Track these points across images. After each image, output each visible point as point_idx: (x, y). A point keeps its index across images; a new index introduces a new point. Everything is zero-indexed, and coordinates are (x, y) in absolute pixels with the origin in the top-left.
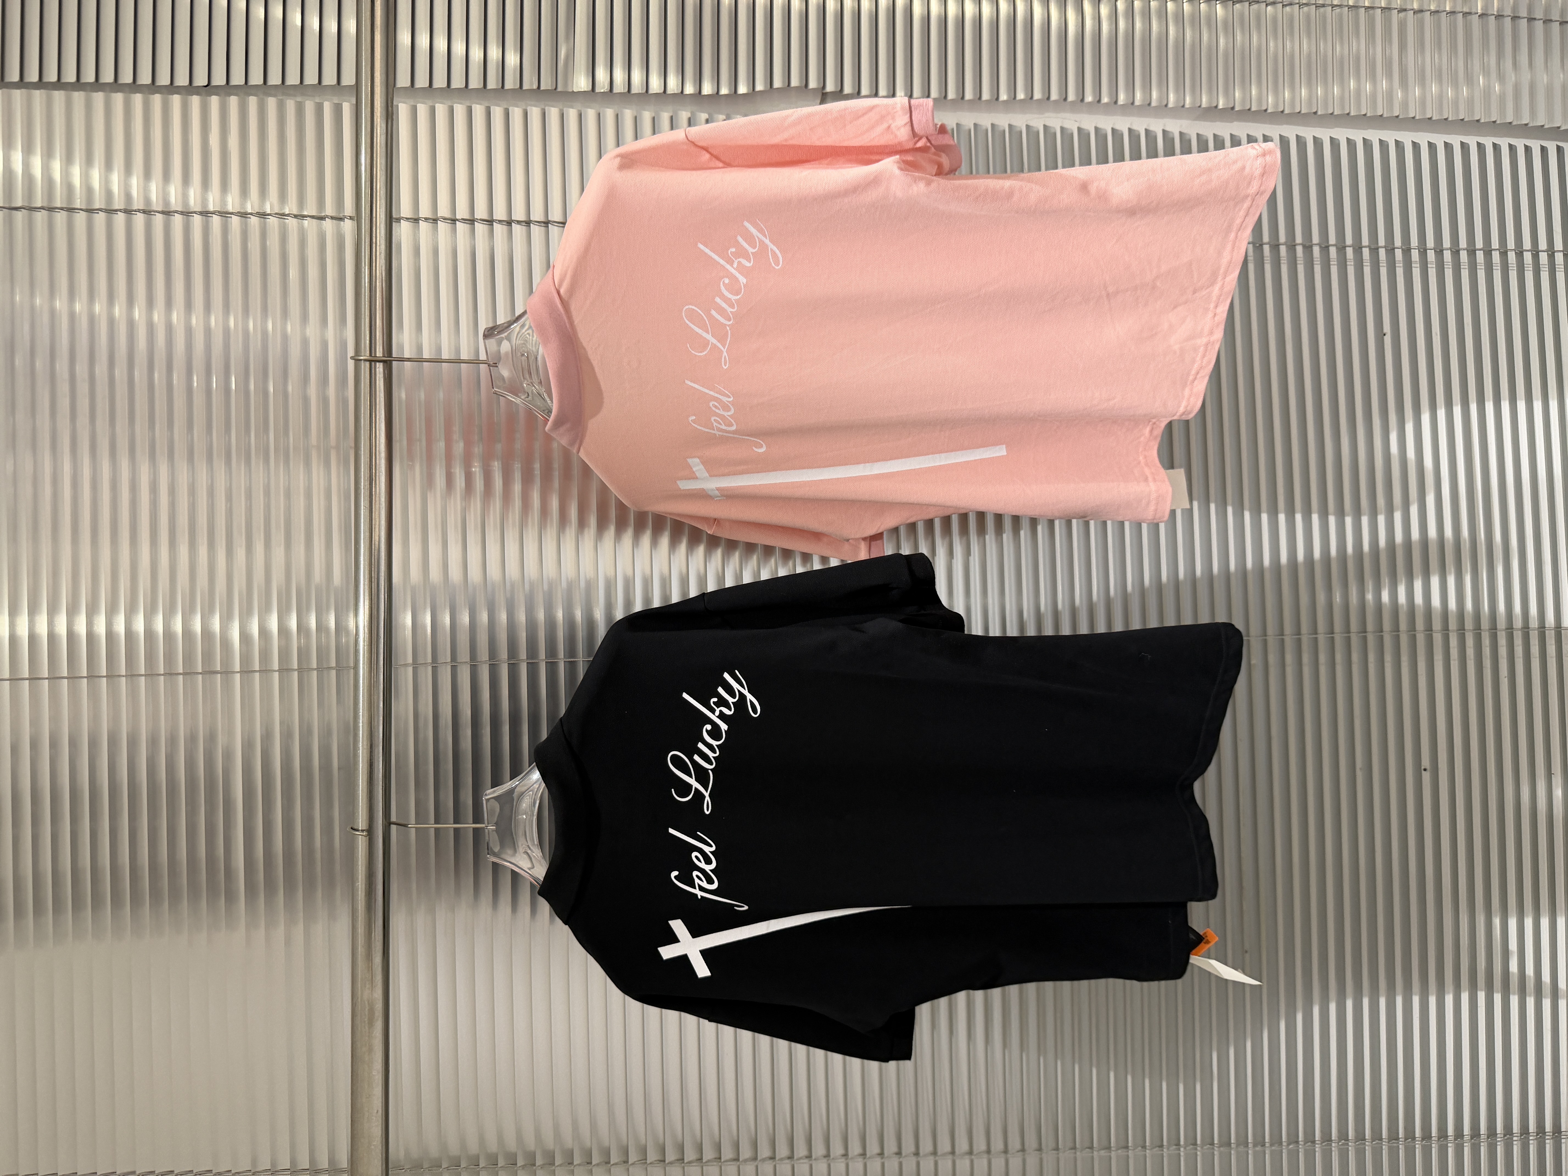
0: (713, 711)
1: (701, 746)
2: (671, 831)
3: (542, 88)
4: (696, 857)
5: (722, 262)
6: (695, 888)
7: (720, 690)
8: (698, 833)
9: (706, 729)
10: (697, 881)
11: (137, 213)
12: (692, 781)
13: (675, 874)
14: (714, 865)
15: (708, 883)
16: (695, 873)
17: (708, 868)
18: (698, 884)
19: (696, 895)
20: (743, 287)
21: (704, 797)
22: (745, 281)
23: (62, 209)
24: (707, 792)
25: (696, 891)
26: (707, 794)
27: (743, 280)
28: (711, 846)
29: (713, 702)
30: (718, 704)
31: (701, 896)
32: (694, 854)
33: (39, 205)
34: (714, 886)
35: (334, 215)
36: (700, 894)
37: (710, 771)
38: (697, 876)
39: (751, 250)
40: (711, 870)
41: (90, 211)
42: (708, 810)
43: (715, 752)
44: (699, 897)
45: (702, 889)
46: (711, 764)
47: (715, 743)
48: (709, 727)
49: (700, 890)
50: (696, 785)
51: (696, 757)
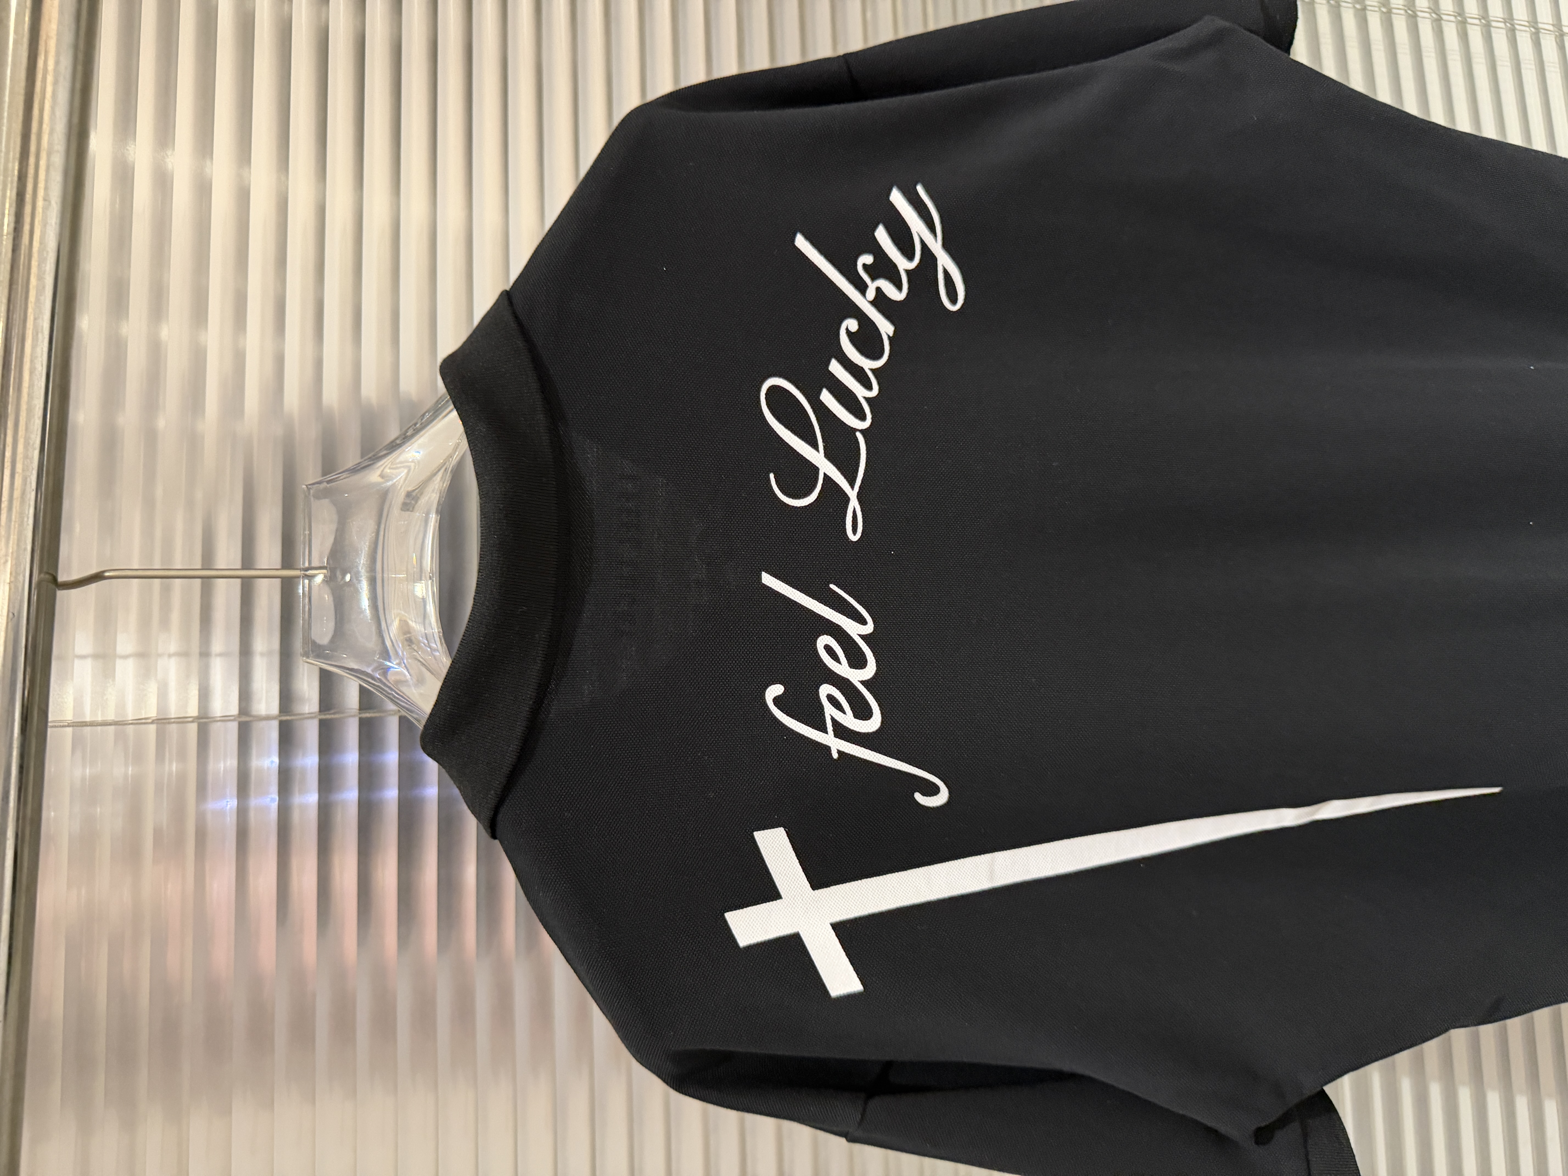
0: (862, 288)
1: (835, 367)
2: (767, 579)
4: (828, 649)
6: (825, 731)
7: (882, 235)
8: (832, 586)
9: (848, 332)
10: (829, 710)
12: (817, 457)
13: (775, 690)
14: (870, 670)
15: (856, 716)
16: (826, 690)
17: (856, 677)
18: (833, 719)
19: (827, 749)
21: (847, 500)
24: (852, 487)
25: (828, 739)
26: (852, 494)
28: (863, 621)
29: (864, 265)
30: (874, 271)
31: (839, 752)
32: (824, 640)
34: (873, 725)
36: (837, 745)
37: (858, 435)
38: (831, 698)
42: (855, 531)
43: (868, 386)
44: (835, 755)
45: (842, 732)
46: (862, 418)
47: (867, 365)
48: (852, 324)
49: (836, 736)
50: (826, 468)
51: (826, 397)
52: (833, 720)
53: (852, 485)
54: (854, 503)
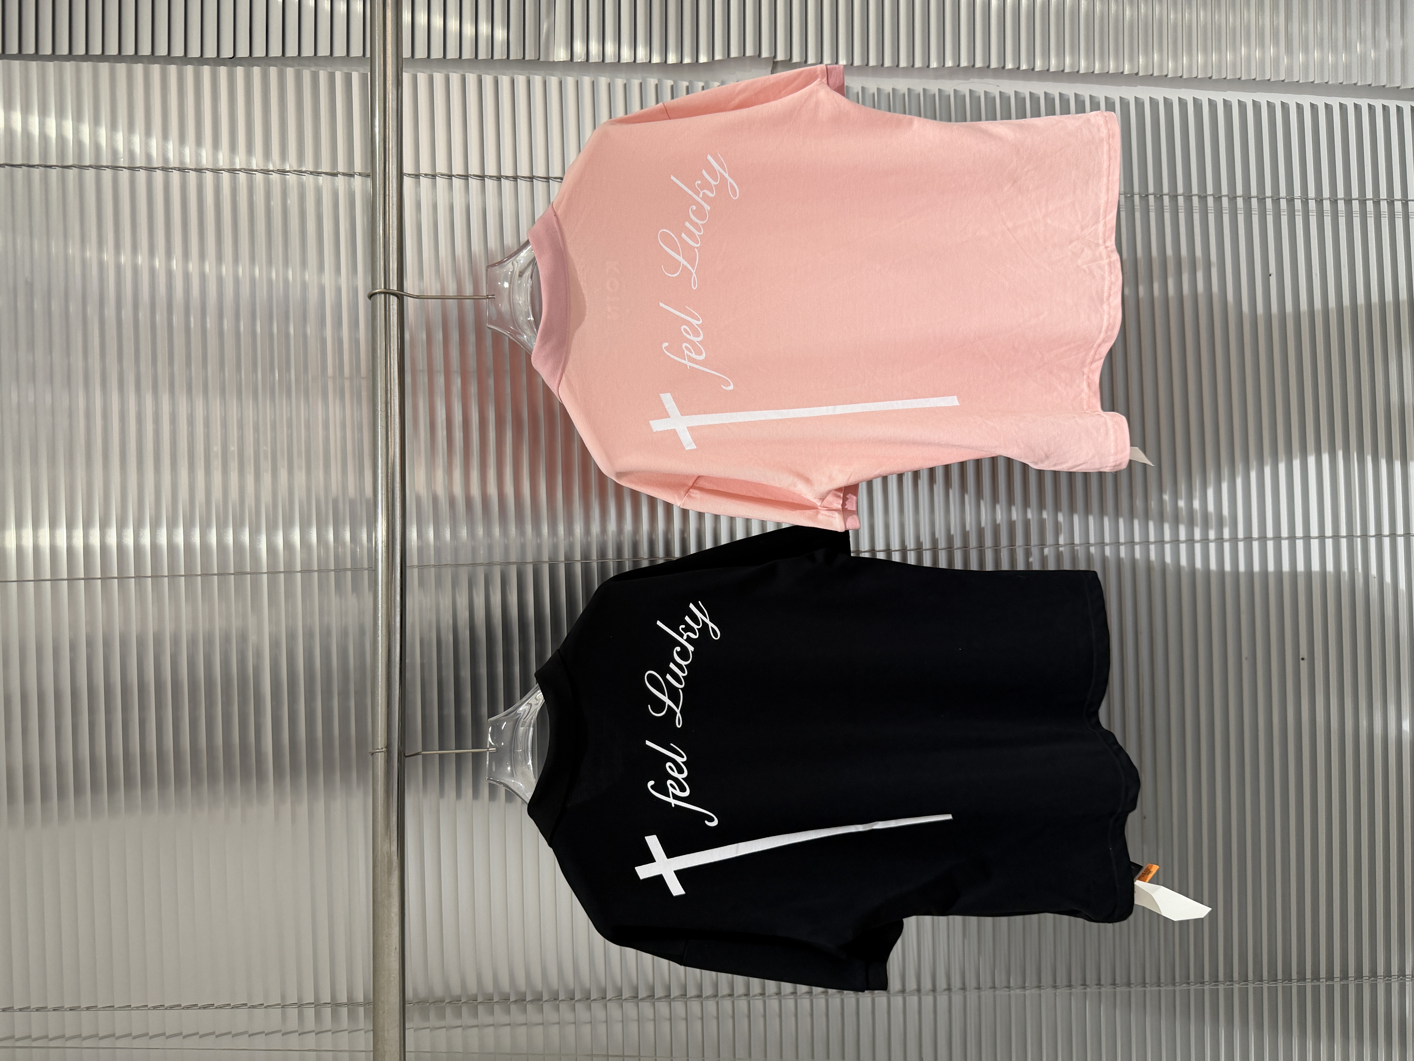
0: (682, 636)
1: (672, 666)
2: (649, 743)
3: (527, 58)
4: (670, 767)
5: (690, 192)
6: (669, 797)
7: (687, 618)
8: (671, 744)
9: (677, 652)
10: (671, 789)
11: (173, 170)
12: (665, 698)
13: (651, 783)
14: (685, 774)
15: (681, 791)
16: (669, 782)
17: (680, 777)
19: (670, 804)
20: (707, 213)
21: (676, 713)
22: (709, 208)
23: (107, 167)
24: (678, 709)
25: (670, 800)
26: (678, 711)
27: (707, 208)
28: (683, 757)
29: (681, 627)
30: (685, 630)
31: (675, 804)
32: (669, 764)
33: (88, 164)
34: (687, 794)
35: (345, 171)
36: (674, 802)
37: (680, 690)
38: (671, 785)
39: (713, 183)
40: (683, 779)
41: (132, 169)
42: (679, 725)
43: (684, 672)
44: (673, 806)
45: (676, 797)
46: (681, 684)
47: (684, 663)
48: (678, 649)
49: (673, 799)
50: (669, 702)
51: (668, 677)
52: (672, 793)
53: (678, 708)
54: (679, 715)
